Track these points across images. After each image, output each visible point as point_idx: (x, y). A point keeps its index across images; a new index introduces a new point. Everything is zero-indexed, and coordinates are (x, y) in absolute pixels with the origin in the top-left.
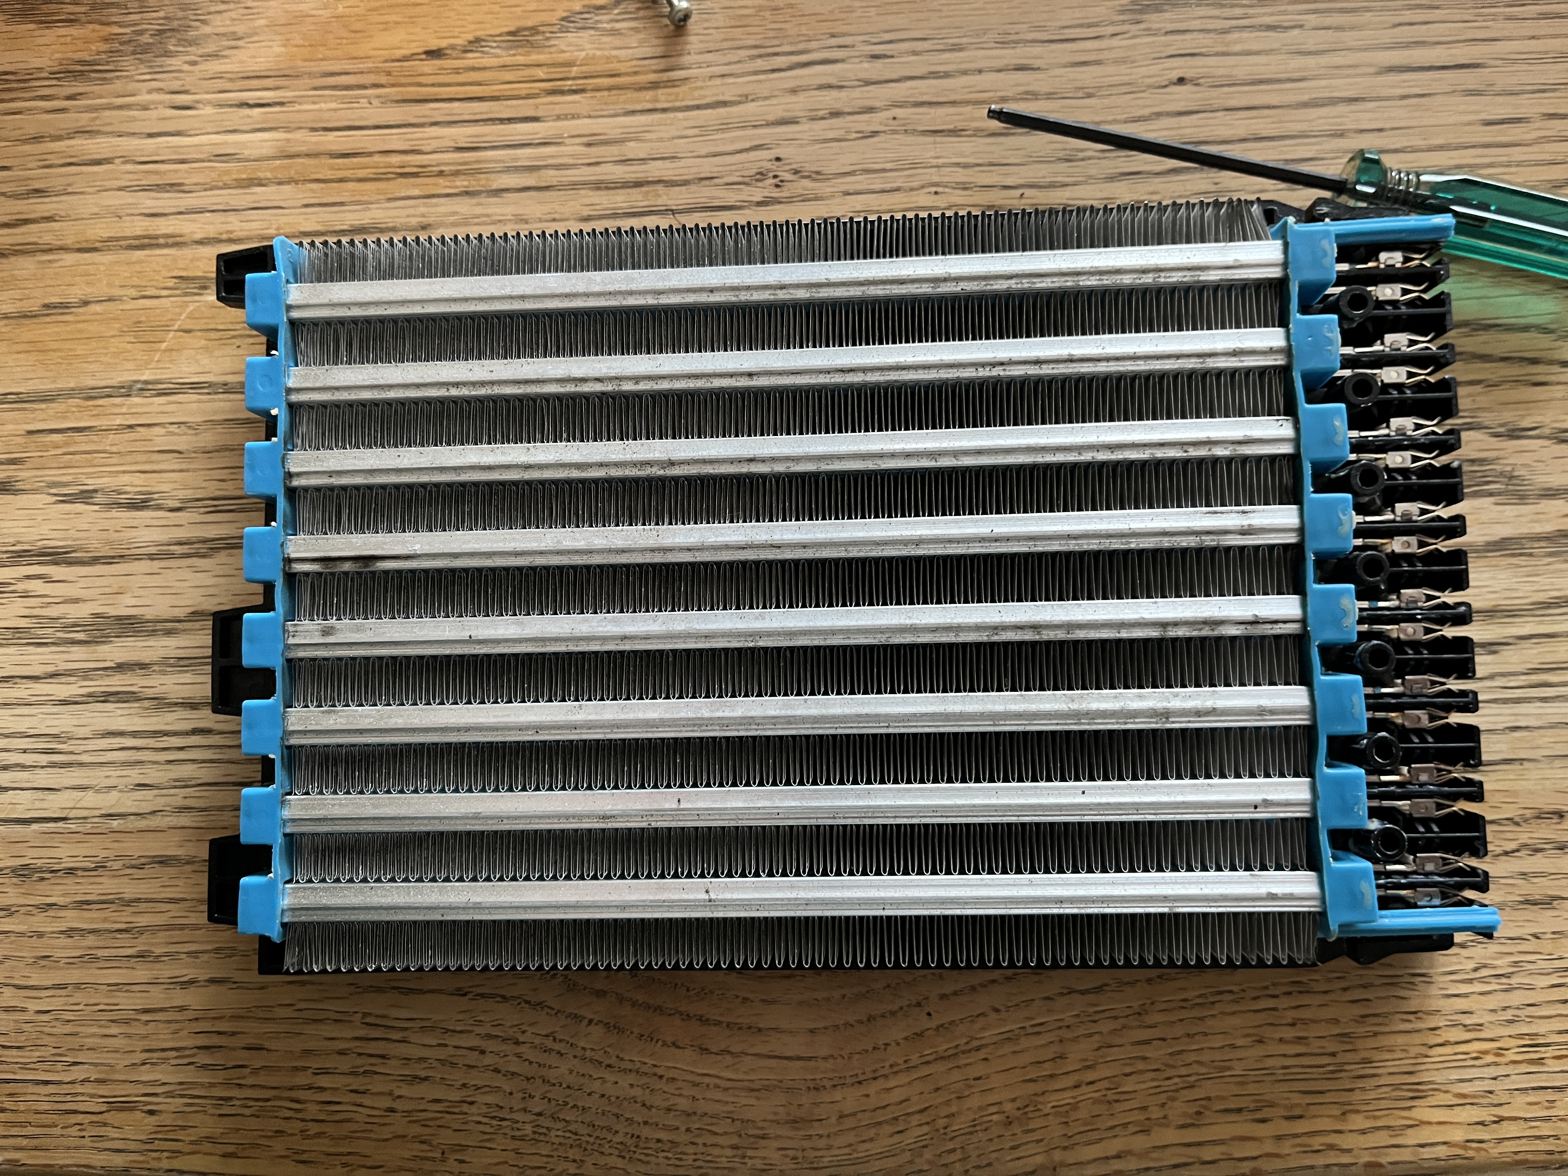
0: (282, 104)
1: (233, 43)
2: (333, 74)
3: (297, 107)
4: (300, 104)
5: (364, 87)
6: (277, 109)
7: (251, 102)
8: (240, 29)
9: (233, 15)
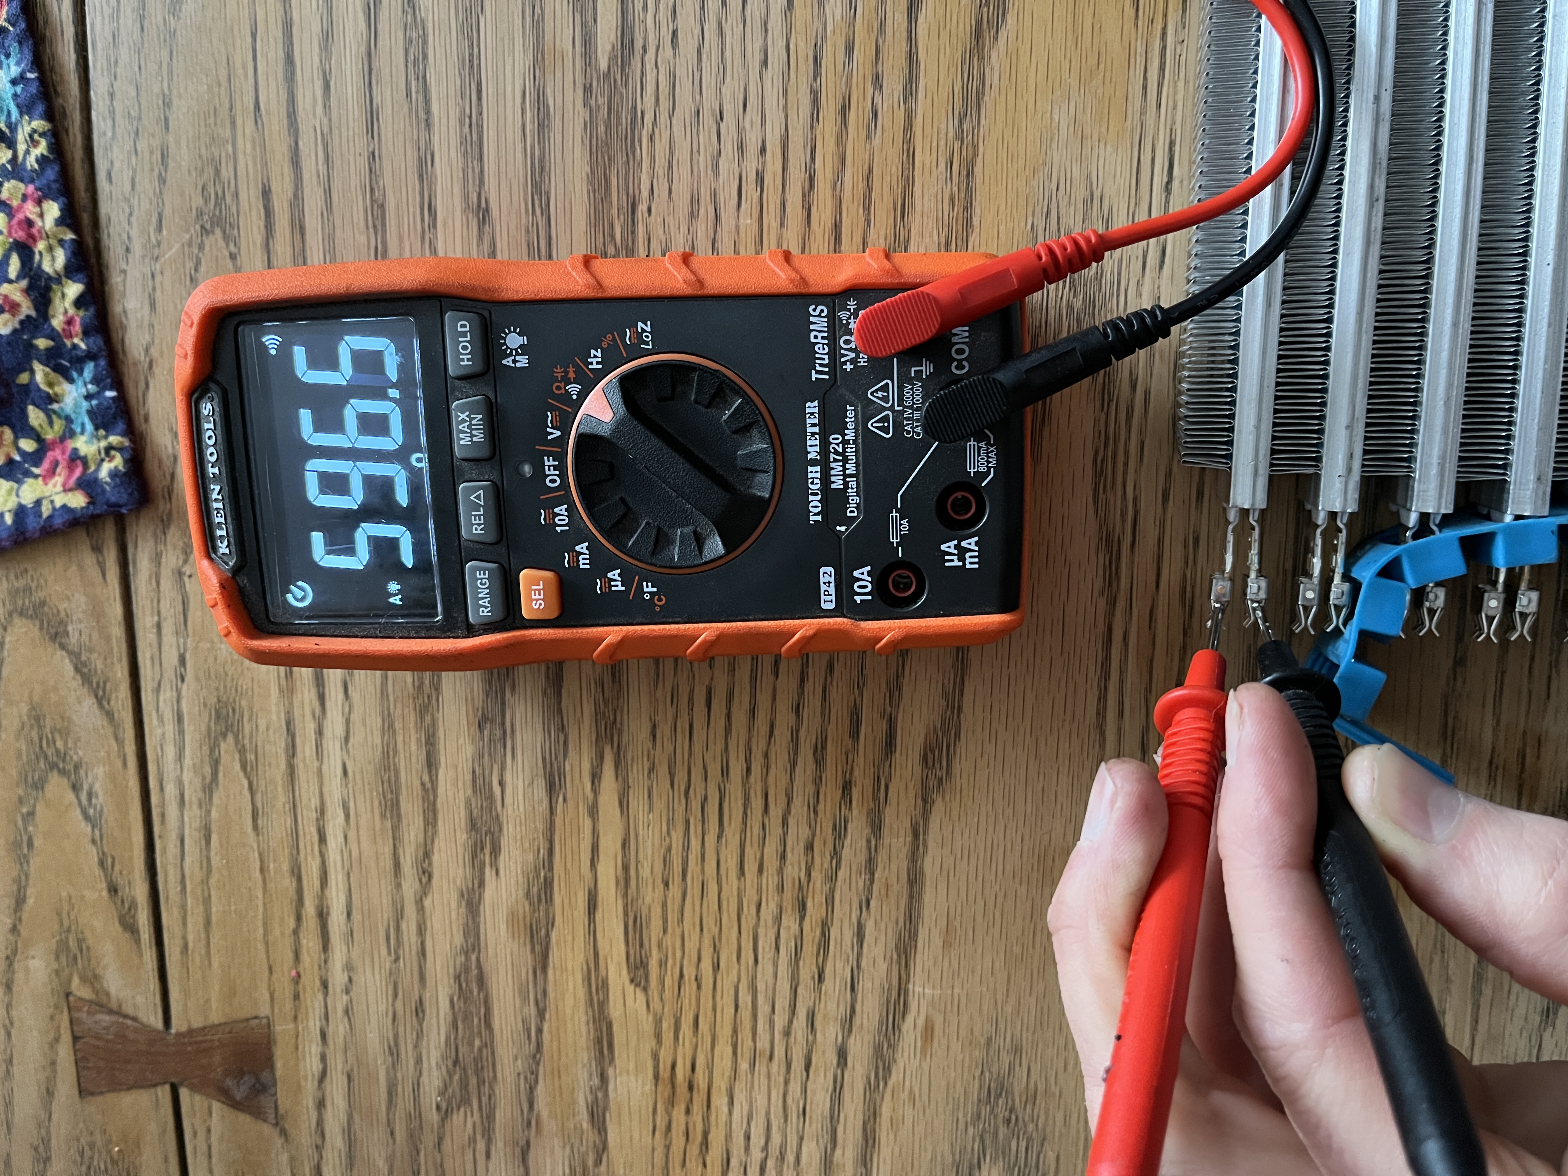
0: (1172, 144)
1: (1096, 202)
2: (1145, 88)
3: (1178, 126)
4: (1174, 123)
5: (1164, 49)
6: (1177, 148)
7: (1165, 179)
8: (1080, 194)
9: (1063, 204)
